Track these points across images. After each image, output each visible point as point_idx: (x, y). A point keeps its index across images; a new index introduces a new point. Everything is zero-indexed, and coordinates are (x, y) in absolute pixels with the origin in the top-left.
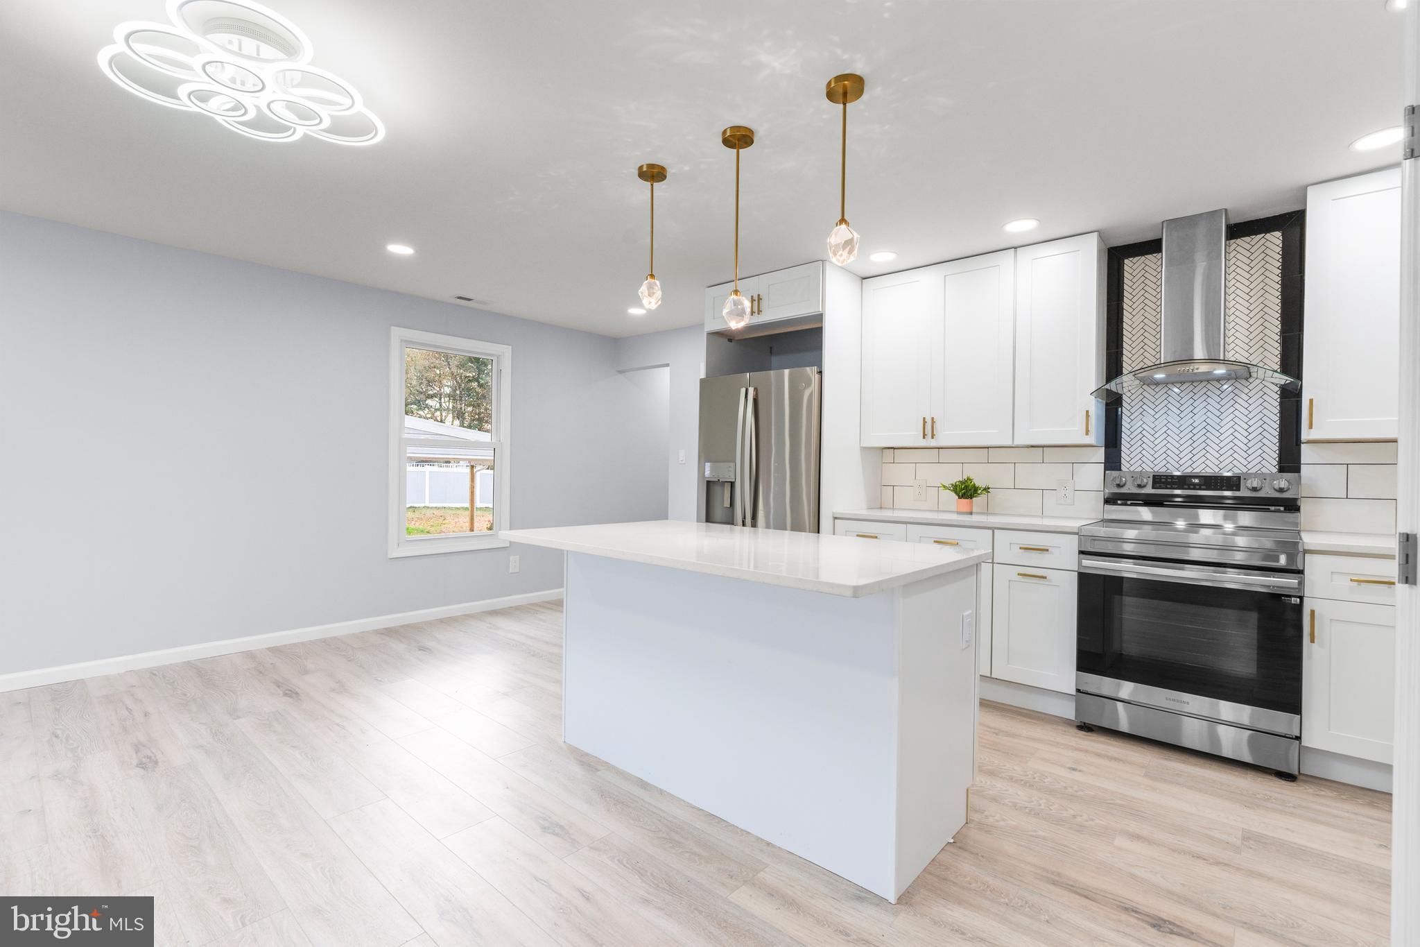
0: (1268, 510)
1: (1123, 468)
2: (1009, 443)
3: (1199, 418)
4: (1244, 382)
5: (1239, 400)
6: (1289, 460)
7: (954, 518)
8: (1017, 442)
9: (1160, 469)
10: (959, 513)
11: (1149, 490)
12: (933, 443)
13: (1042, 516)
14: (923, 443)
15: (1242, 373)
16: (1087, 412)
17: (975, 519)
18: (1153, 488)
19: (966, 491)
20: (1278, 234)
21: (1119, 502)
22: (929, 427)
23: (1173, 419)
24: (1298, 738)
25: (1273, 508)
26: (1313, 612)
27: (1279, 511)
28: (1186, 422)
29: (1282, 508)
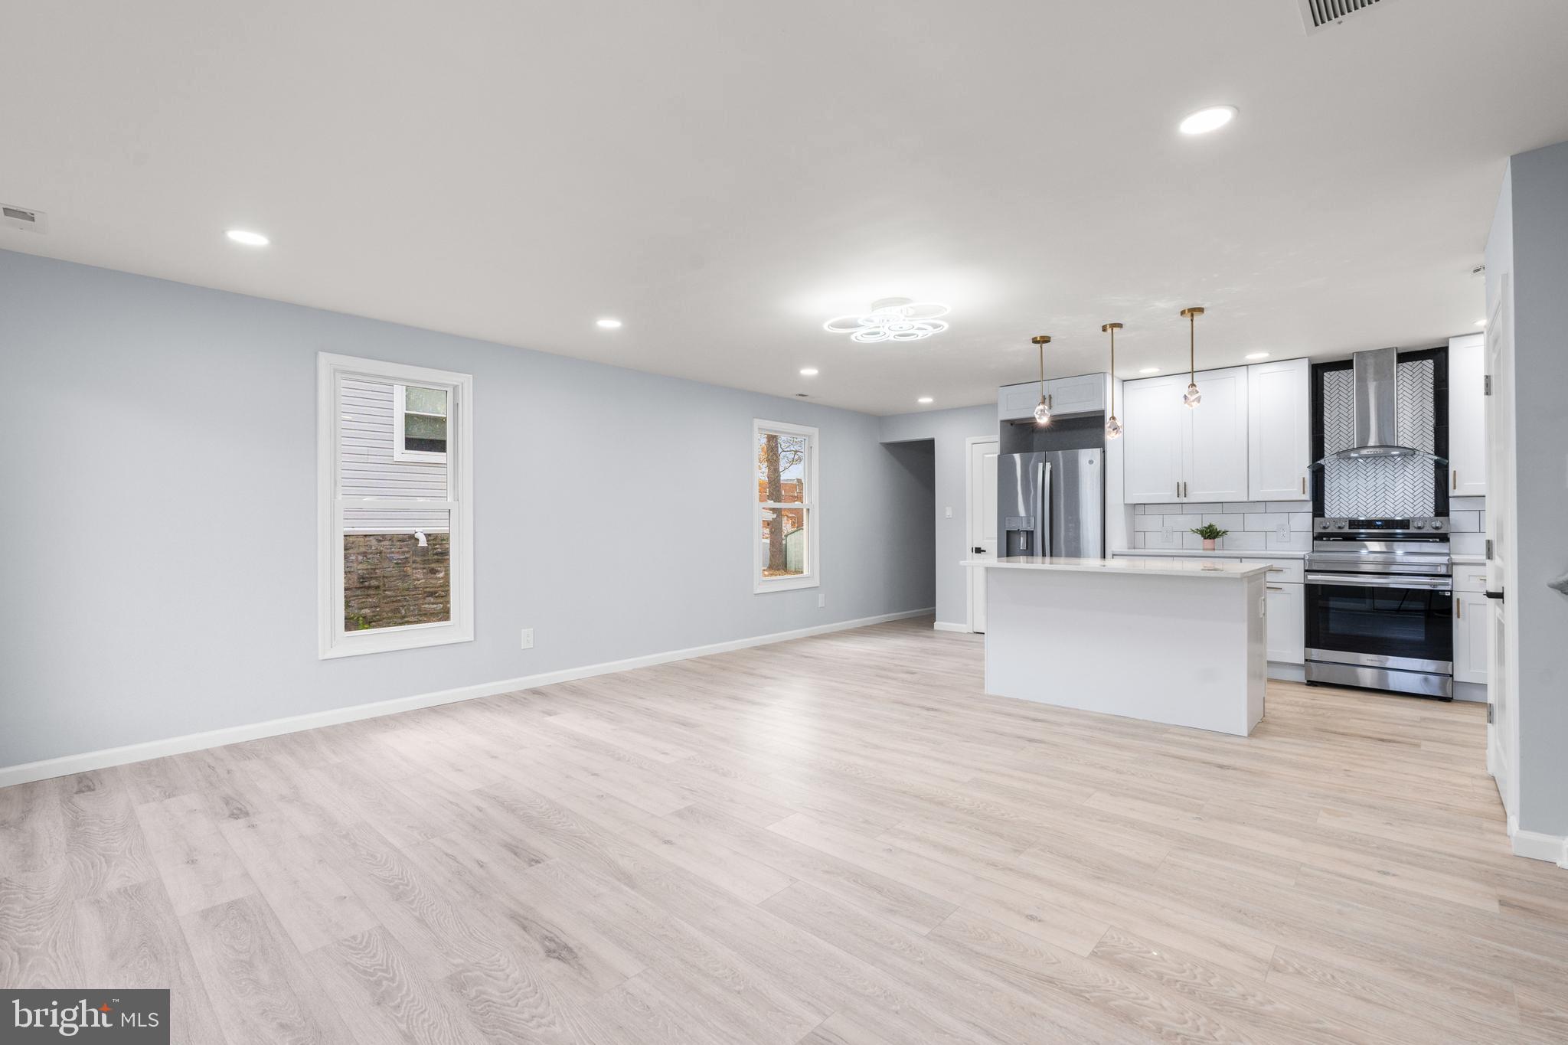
0: (1429, 541)
1: (1326, 515)
2: (1246, 500)
3: (1380, 481)
4: (1410, 457)
5: (1408, 470)
6: (1442, 508)
7: (1201, 552)
8: (1250, 500)
9: (1353, 515)
10: (1204, 549)
11: (1346, 530)
12: (1185, 500)
13: (1266, 547)
14: (1177, 500)
15: (1409, 453)
16: (1304, 478)
17: (1217, 553)
18: (1349, 528)
19: (1210, 533)
20: (1431, 361)
21: (1325, 539)
22: (1182, 489)
23: (1362, 481)
24: (1452, 676)
25: (1431, 540)
26: (1458, 600)
27: (1436, 542)
28: (1371, 483)
29: (1438, 540)
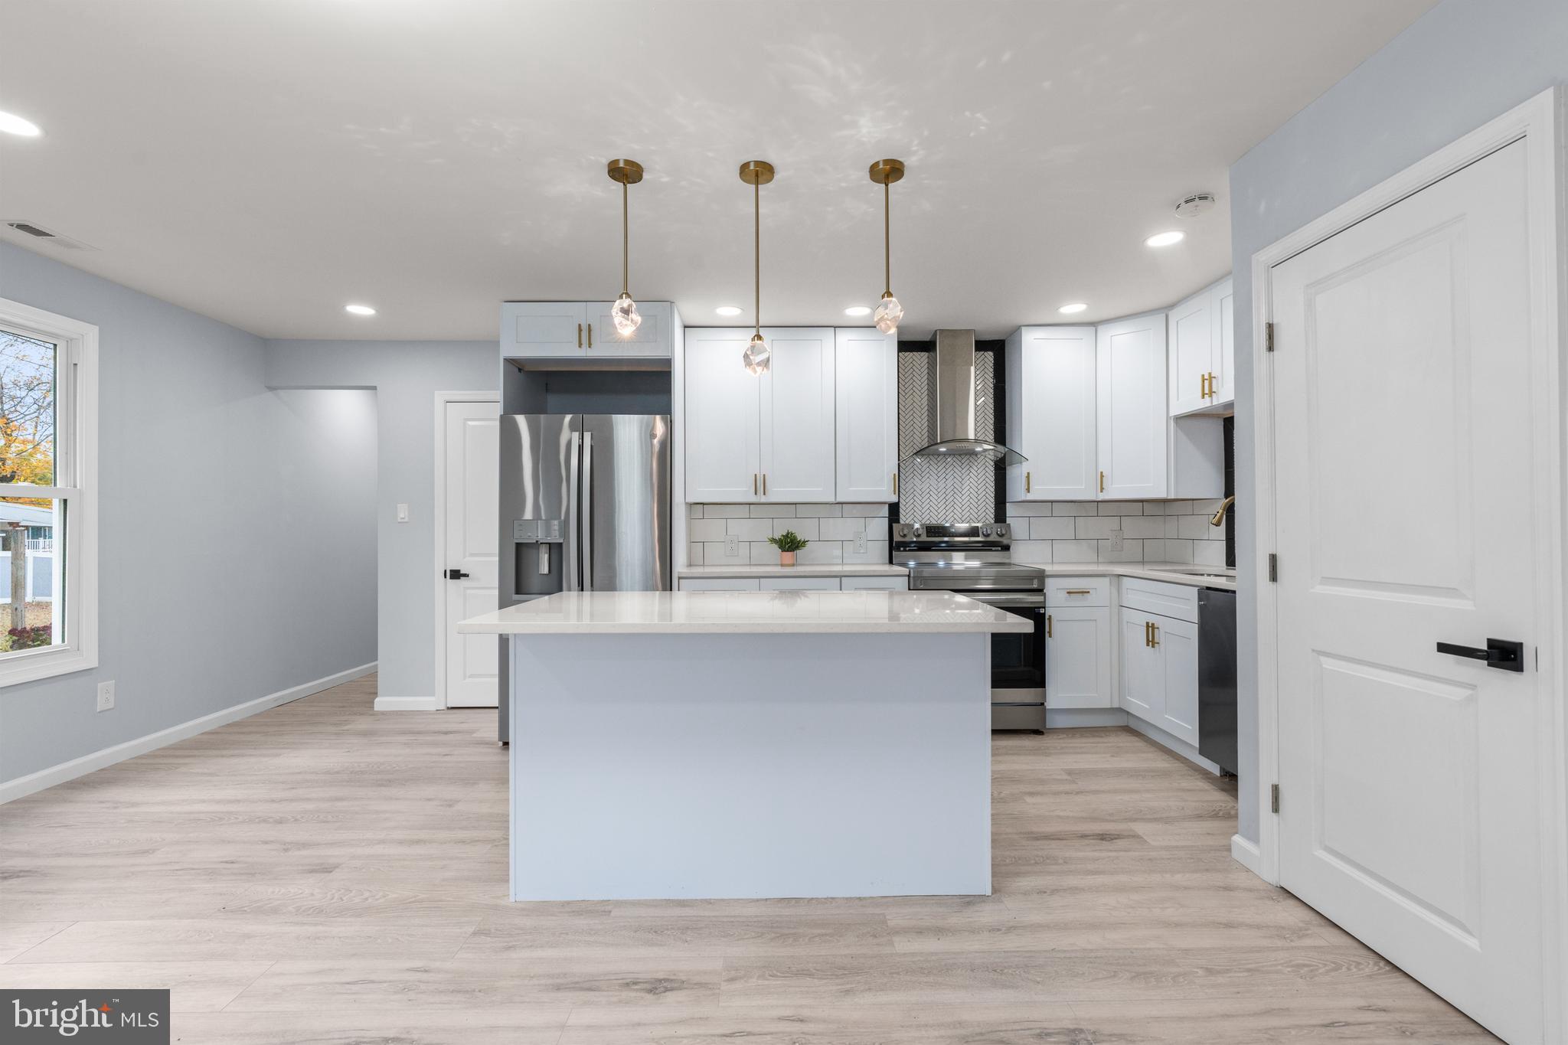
0: (991, 550)
1: (902, 522)
2: (832, 499)
3: (950, 483)
4: (974, 457)
5: (972, 471)
6: (1000, 516)
7: (778, 570)
8: (839, 499)
10: (782, 565)
11: (924, 538)
12: (763, 499)
13: (843, 564)
14: (753, 499)
16: (894, 475)
17: (800, 570)
18: (927, 536)
19: (790, 544)
20: (991, 353)
21: (902, 549)
22: (760, 484)
23: (933, 482)
24: (1042, 704)
25: (993, 549)
26: (1050, 616)
27: (998, 551)
28: (942, 485)
29: (1000, 548)
